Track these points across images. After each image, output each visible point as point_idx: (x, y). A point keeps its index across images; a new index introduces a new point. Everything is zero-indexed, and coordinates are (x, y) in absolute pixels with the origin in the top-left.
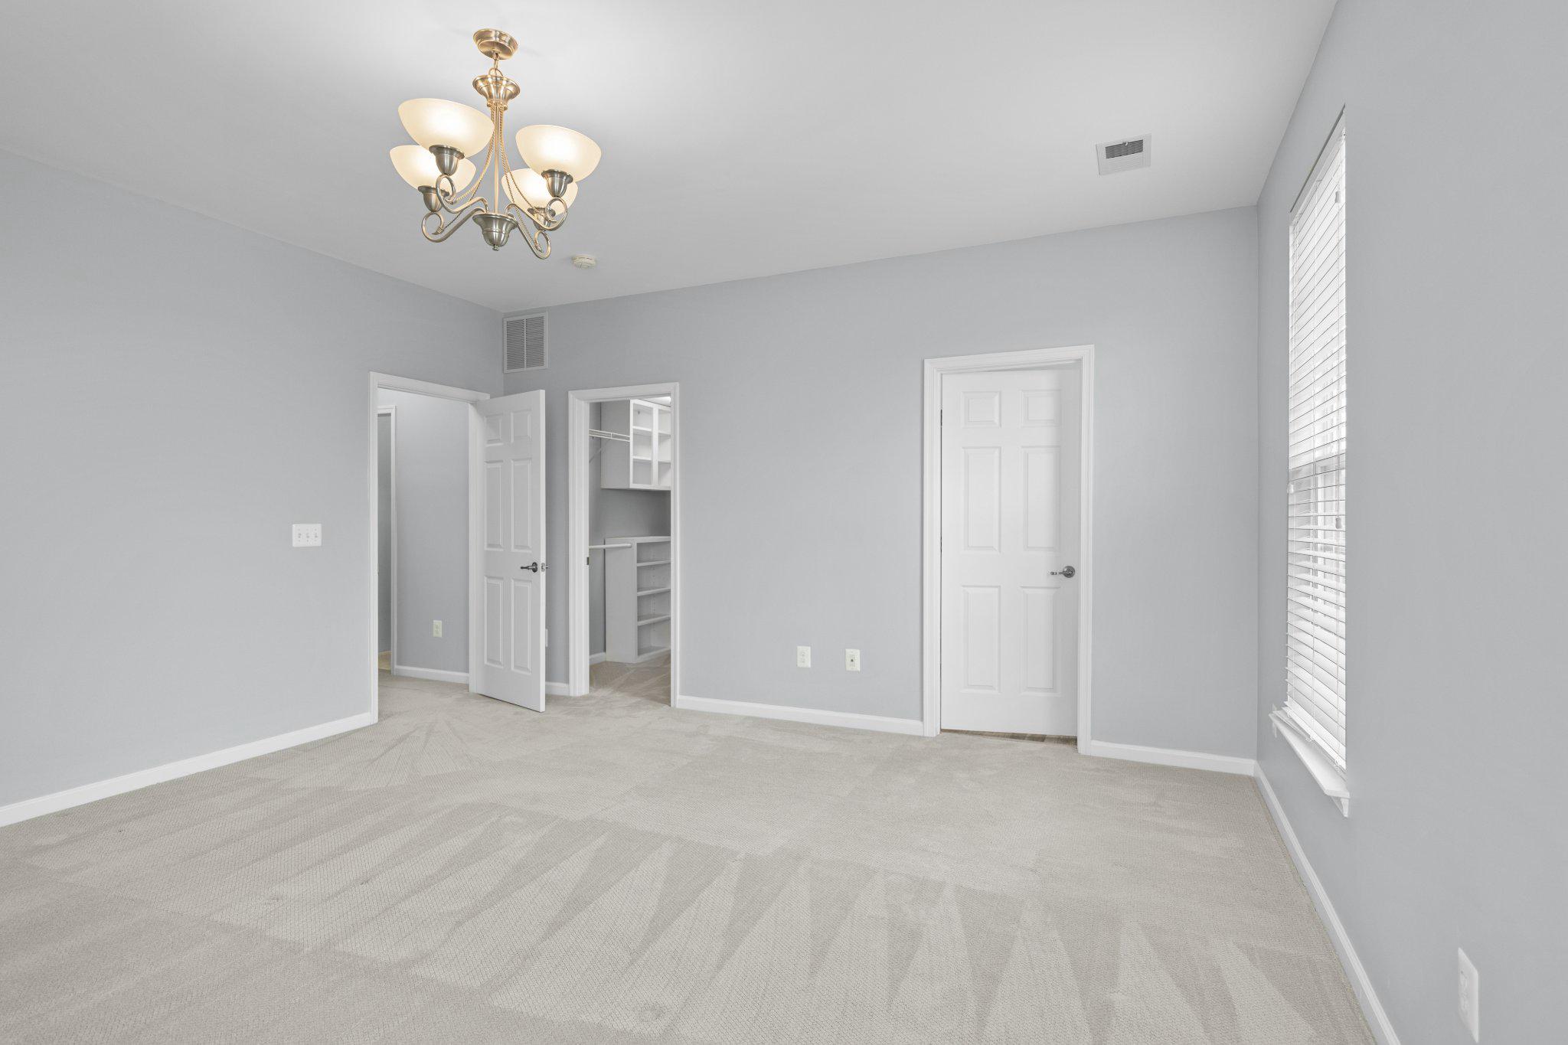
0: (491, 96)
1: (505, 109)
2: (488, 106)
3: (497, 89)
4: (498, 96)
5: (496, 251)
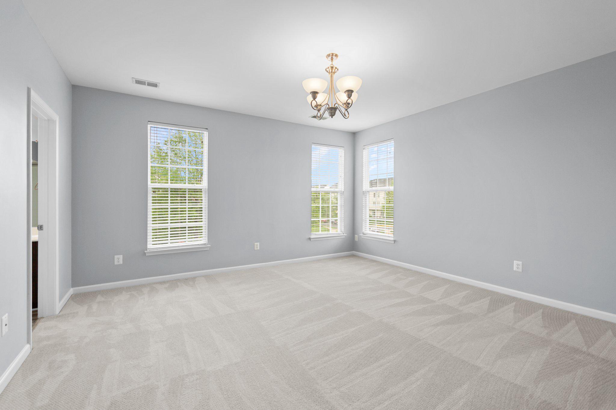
2: (329, 76)
3: (332, 70)
4: (332, 72)
5: (332, 117)
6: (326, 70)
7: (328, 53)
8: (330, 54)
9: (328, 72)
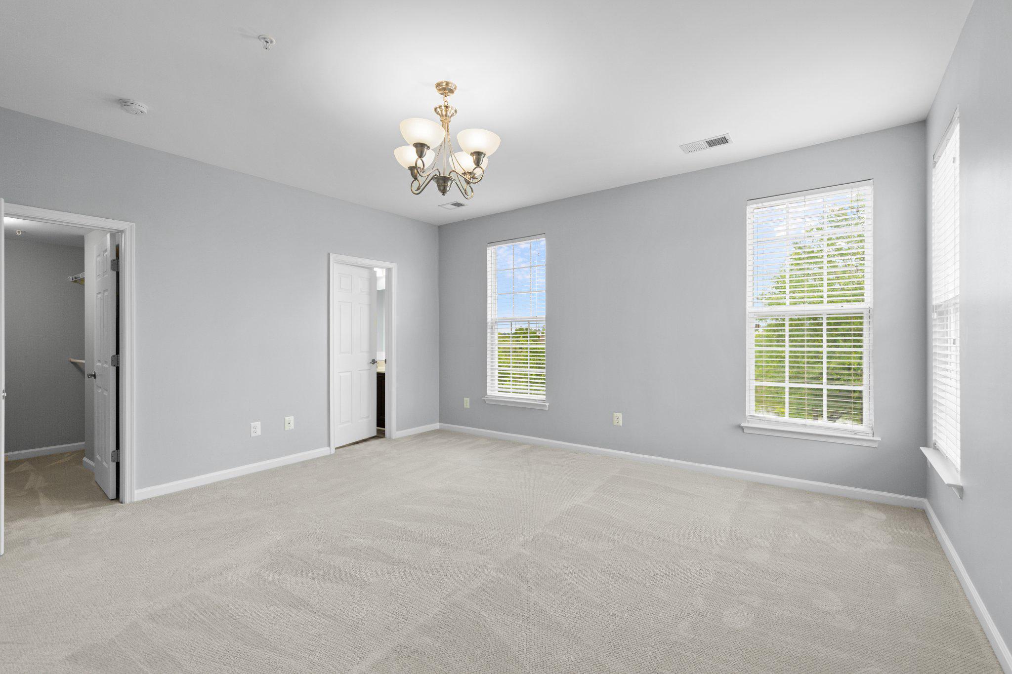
0: (442, 116)
1: (450, 122)
2: (441, 121)
3: (446, 111)
4: (446, 116)
5: (444, 195)
6: (436, 109)
7: (439, 81)
8: (442, 83)
9: (438, 113)
